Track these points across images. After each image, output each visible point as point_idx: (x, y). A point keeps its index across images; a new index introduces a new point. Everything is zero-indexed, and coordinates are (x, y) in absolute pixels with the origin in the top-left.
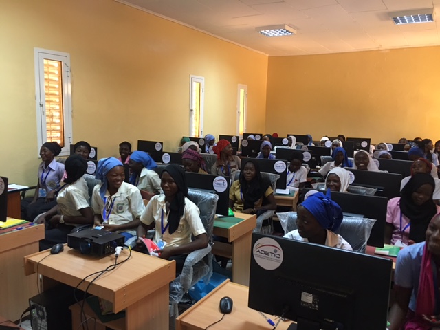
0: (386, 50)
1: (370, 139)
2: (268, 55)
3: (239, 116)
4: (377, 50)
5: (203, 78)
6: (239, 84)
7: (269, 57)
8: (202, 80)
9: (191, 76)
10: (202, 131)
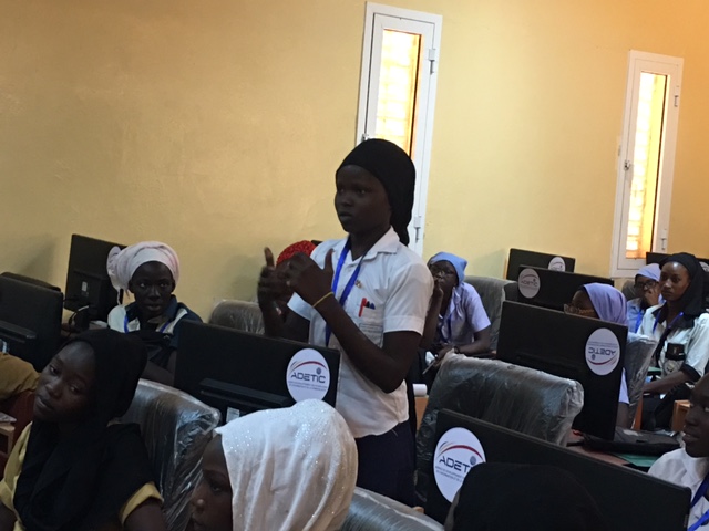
5: (438, 19)
8: (434, 28)
9: (372, 8)
10: (422, 225)
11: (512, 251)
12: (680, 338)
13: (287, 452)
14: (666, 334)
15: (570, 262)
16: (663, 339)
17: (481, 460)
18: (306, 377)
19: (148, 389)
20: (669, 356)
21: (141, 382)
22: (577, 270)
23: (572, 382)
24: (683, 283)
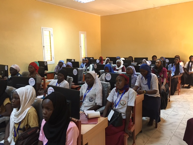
0: (158, 7)
1: (147, 58)
2: (100, 16)
3: (81, 48)
4: (154, 8)
5: (52, 29)
6: (80, 32)
7: (101, 17)
8: (51, 30)
9: (42, 28)
10: (54, 57)
11: (67, 59)
12: (88, 68)
13: (27, 92)
14: (87, 68)
15: (74, 60)
16: (86, 68)
17: (54, 91)
18: (32, 82)
19: (8, 87)
20: (87, 70)
21: (7, 87)
22: (75, 61)
23: (71, 77)
24: (88, 61)
